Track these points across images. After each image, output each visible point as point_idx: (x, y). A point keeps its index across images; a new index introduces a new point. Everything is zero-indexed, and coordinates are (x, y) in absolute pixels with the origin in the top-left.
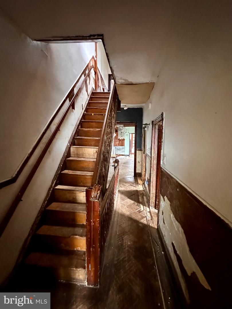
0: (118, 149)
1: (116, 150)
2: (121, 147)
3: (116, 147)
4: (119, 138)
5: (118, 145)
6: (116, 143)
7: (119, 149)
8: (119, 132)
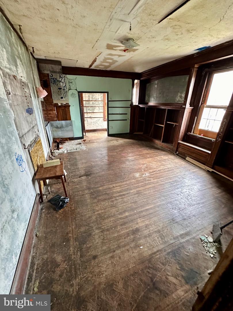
0: (57, 127)
1: (54, 129)
2: (63, 122)
3: (52, 122)
4: (55, 102)
5: (56, 119)
6: (50, 114)
7: (59, 126)
8: (54, 88)
